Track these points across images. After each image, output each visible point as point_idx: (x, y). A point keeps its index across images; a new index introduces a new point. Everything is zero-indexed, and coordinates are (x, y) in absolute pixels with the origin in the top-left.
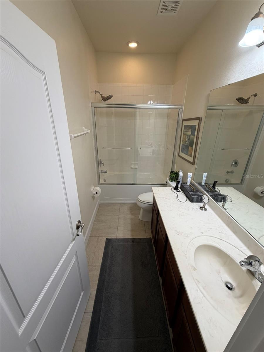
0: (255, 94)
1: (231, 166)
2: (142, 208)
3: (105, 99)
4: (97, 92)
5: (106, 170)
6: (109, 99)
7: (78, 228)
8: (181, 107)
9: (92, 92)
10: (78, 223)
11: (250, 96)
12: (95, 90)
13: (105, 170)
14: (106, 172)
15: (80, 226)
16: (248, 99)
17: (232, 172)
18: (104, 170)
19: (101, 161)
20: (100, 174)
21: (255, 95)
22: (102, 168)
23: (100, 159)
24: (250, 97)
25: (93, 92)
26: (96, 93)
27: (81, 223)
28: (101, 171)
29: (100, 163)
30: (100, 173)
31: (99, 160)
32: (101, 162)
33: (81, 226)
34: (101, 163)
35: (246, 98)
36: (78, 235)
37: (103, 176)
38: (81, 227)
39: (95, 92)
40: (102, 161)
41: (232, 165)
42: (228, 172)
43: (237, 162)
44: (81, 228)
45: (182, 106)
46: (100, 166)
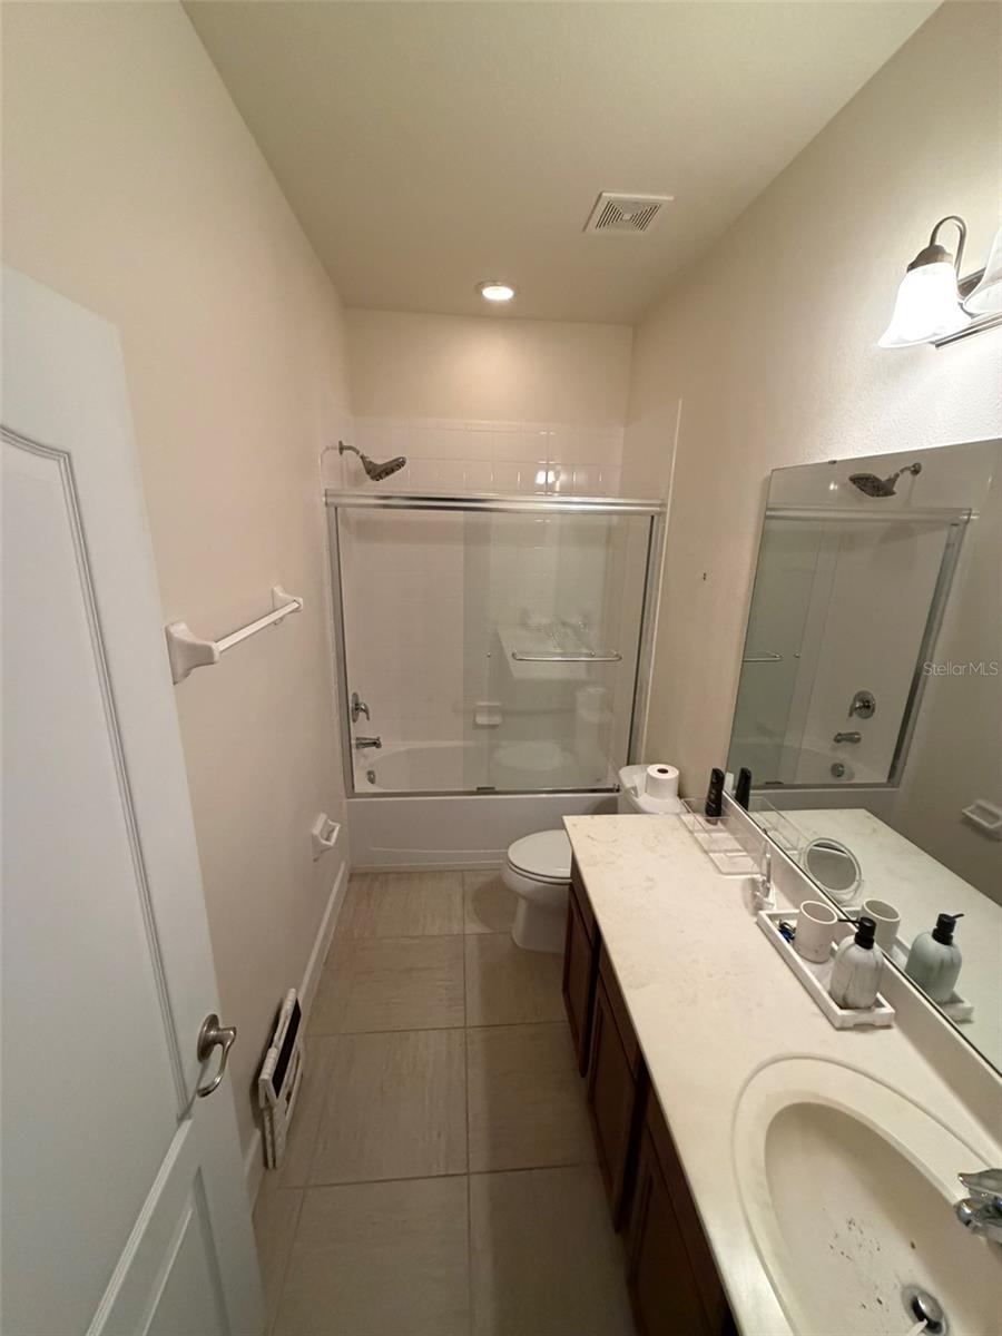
0: (914, 466)
1: (851, 715)
2: (524, 898)
3: (378, 472)
4: (350, 448)
5: (375, 737)
6: (393, 471)
7: (204, 1051)
8: (658, 509)
9: (327, 449)
10: (209, 1029)
11: (897, 471)
12: (341, 443)
13: (372, 736)
14: (376, 744)
15: (214, 1041)
16: (892, 481)
17: (851, 739)
18: (367, 736)
19: (358, 700)
20: (354, 751)
21: (916, 471)
22: (362, 728)
23: (355, 695)
24: (897, 476)
25: (334, 448)
26: (345, 452)
27: (221, 1026)
28: (358, 739)
29: (353, 709)
30: (352, 745)
31: (350, 698)
32: (357, 705)
33: (222, 1043)
34: (357, 708)
35: (883, 478)
36: (205, 1093)
37: (364, 760)
38: (219, 1045)
39: (342, 448)
40: (360, 701)
41: (853, 710)
42: (839, 739)
43: (868, 702)
44: (218, 1048)
45: (660, 506)
46: (354, 721)
